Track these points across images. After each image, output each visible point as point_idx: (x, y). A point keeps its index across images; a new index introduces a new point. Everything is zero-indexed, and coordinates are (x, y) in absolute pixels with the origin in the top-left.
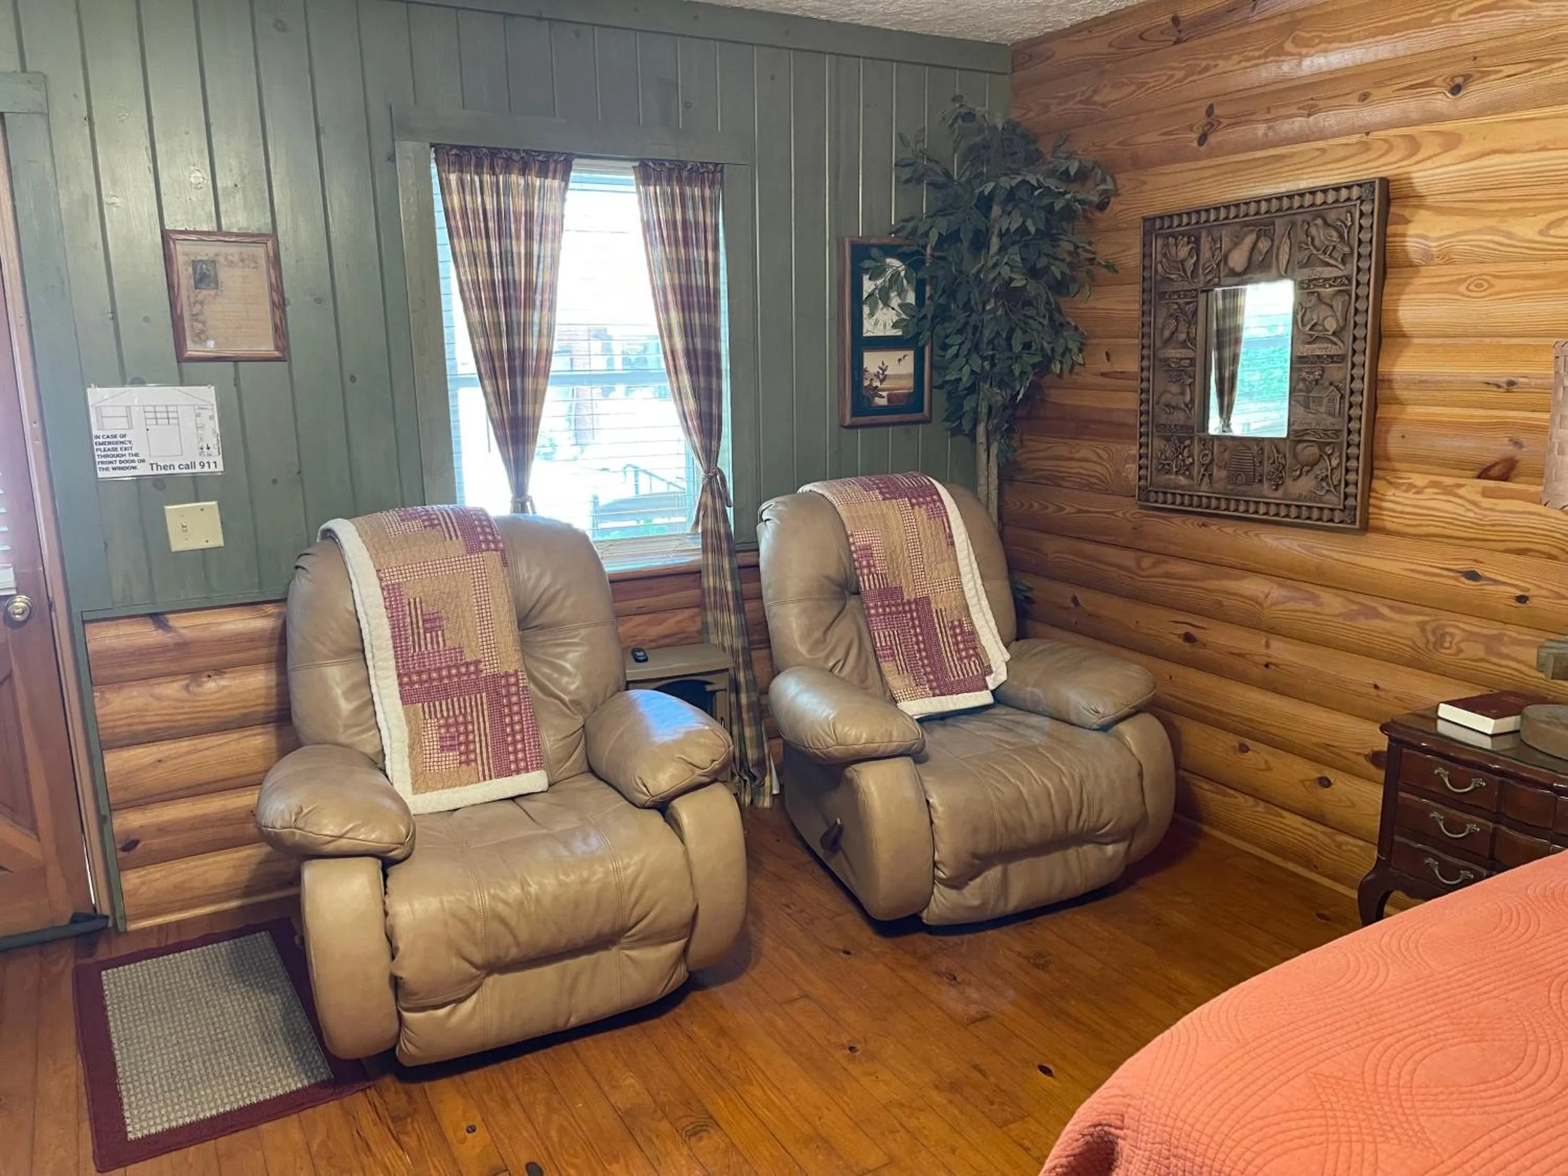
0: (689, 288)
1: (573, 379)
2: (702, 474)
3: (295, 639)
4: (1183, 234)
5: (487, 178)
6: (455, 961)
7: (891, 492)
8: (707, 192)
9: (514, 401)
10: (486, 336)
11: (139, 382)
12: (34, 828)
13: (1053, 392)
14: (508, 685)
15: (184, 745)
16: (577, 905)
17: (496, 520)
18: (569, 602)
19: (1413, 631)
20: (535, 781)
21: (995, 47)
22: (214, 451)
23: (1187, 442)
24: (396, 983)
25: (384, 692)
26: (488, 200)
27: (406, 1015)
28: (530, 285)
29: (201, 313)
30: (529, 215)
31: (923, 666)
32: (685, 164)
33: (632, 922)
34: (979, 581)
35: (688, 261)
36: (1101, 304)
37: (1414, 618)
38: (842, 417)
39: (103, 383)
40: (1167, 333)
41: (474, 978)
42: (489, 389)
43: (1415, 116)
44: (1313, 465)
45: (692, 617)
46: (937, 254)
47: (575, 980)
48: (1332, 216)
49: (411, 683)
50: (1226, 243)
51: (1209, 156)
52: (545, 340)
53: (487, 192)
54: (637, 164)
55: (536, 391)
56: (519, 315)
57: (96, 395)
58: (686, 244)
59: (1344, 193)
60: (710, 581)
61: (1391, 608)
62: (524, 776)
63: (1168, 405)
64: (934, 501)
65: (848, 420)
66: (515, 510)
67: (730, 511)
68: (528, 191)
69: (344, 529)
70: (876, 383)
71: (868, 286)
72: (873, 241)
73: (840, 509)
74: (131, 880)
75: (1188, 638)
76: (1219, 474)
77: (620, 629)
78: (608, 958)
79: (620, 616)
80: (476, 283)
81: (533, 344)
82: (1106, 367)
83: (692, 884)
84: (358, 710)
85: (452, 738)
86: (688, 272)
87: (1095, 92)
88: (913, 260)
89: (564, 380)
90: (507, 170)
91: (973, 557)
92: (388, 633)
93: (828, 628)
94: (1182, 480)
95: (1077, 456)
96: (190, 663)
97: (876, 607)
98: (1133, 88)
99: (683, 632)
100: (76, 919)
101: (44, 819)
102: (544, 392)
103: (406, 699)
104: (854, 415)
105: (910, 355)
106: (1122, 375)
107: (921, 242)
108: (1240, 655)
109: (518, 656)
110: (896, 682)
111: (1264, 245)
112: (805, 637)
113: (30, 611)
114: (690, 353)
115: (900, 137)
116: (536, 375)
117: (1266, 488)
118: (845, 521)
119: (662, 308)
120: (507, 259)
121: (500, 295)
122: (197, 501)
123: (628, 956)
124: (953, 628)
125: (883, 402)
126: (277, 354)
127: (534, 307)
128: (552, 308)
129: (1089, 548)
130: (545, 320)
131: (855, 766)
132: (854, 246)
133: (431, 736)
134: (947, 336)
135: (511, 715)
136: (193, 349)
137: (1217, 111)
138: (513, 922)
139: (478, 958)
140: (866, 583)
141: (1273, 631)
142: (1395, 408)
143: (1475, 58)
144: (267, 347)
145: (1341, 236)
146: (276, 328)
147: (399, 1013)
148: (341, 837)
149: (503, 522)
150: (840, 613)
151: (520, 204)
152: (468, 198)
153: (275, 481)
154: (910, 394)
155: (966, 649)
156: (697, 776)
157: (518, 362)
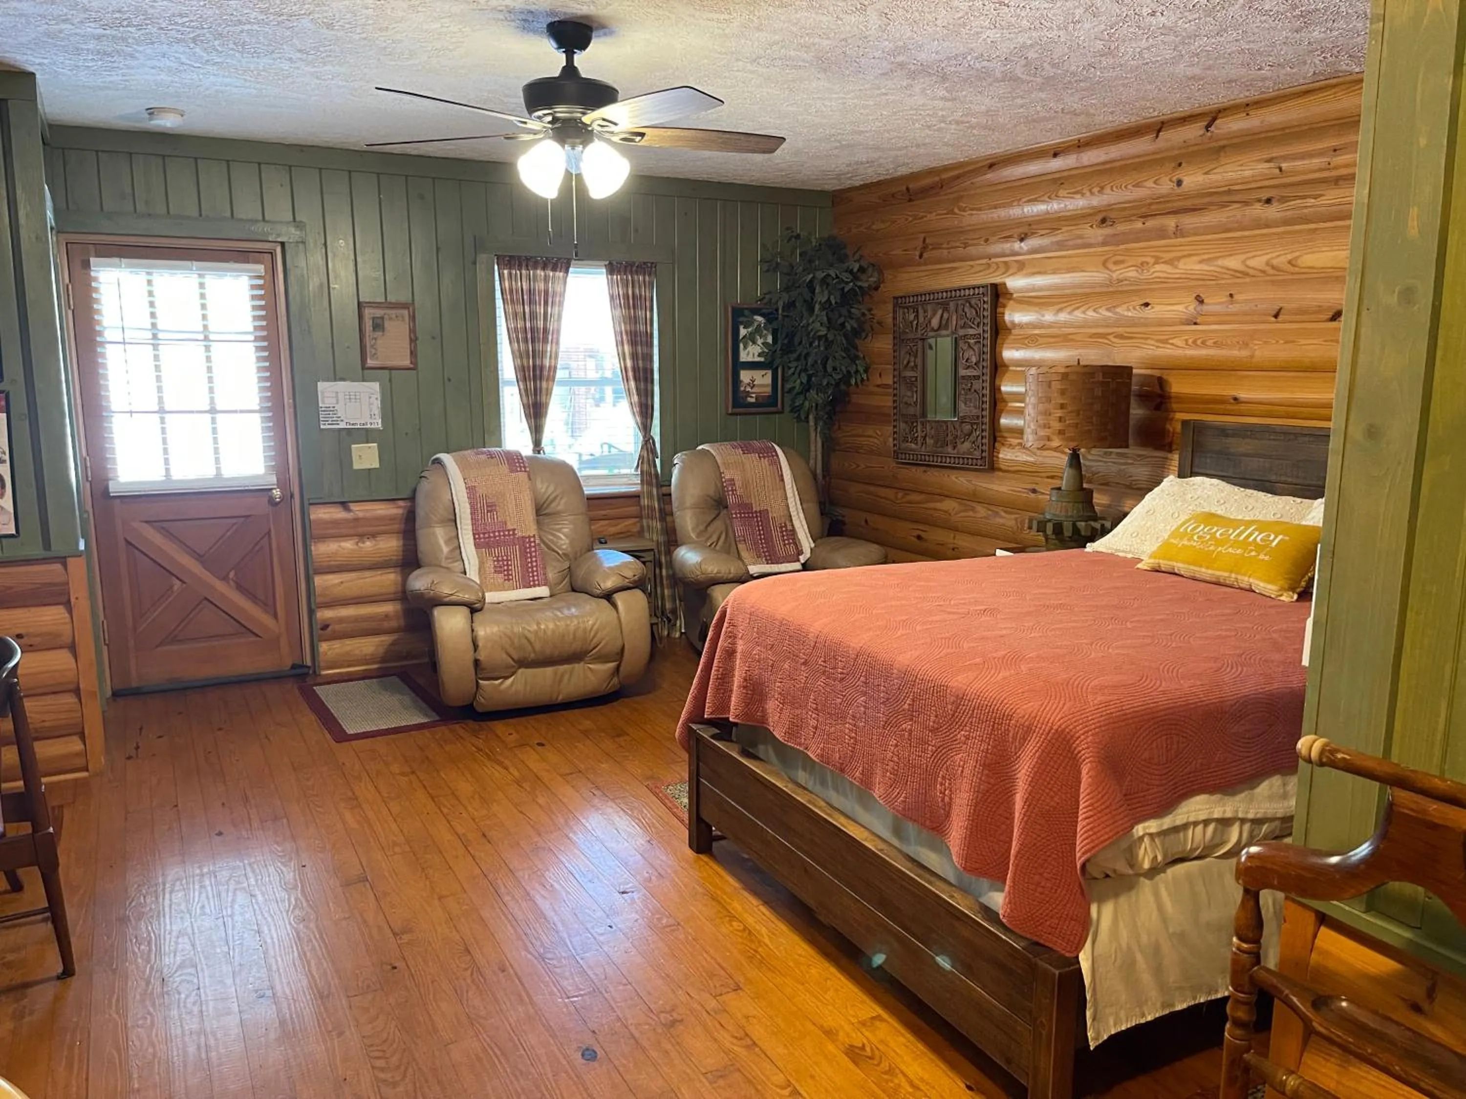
0: (636, 332)
1: (569, 382)
2: (641, 438)
3: (420, 513)
4: (910, 307)
5: (524, 272)
6: (505, 656)
7: (747, 450)
8: (647, 278)
9: (536, 394)
10: (521, 358)
11: (343, 379)
12: (275, 616)
13: (855, 396)
14: (530, 542)
15: (353, 575)
16: (563, 636)
17: (526, 457)
18: (563, 501)
19: (1012, 523)
20: (543, 591)
21: (822, 192)
22: (377, 417)
23: (915, 424)
24: (477, 662)
25: (466, 541)
26: (524, 284)
27: (481, 682)
28: (545, 331)
29: (375, 344)
30: (546, 292)
31: (763, 548)
32: (634, 263)
33: (591, 648)
34: (798, 503)
35: (635, 317)
36: (877, 345)
37: (1013, 516)
38: (727, 409)
39: (324, 380)
40: (905, 362)
41: (513, 667)
42: (522, 387)
43: (1008, 252)
44: (970, 435)
45: (635, 524)
46: (785, 314)
47: (562, 676)
48: (973, 302)
49: (480, 538)
50: (930, 313)
51: (925, 264)
52: (553, 361)
53: (524, 279)
54: (607, 263)
55: (547, 389)
56: (539, 346)
57: (321, 386)
58: (634, 308)
59: (977, 291)
60: (645, 502)
61: (1006, 512)
62: (537, 588)
63: (906, 403)
64: (773, 456)
65: (730, 411)
66: (534, 451)
67: (658, 461)
68: (546, 279)
69: (445, 458)
70: (748, 389)
71: (743, 332)
72: (746, 306)
73: (717, 458)
74: (324, 647)
75: (919, 537)
76: (929, 441)
77: (593, 527)
78: (578, 667)
79: (592, 520)
80: (516, 329)
81: (547, 363)
82: (879, 382)
83: (621, 632)
84: (452, 551)
85: (501, 567)
86: (636, 323)
87: (873, 224)
88: (770, 318)
89: (563, 383)
90: (535, 268)
91: (795, 489)
92: (469, 511)
93: (709, 524)
94: (913, 446)
95: (866, 434)
96: (361, 530)
97: (736, 514)
98: (889, 223)
99: (629, 531)
100: (294, 667)
101: (281, 612)
102: (552, 389)
103: (477, 546)
104: (734, 407)
105: (769, 373)
106: (886, 386)
107: (775, 306)
108: (942, 545)
109: (535, 527)
110: (744, 554)
111: (946, 316)
112: (693, 529)
113: (282, 498)
114: (635, 370)
115: (763, 245)
116: (548, 380)
117: (950, 449)
118: (720, 465)
119: (620, 343)
120: (533, 316)
121: (529, 336)
122: (367, 442)
123: (589, 668)
124: (781, 527)
125: (753, 400)
126: (412, 366)
127: (548, 342)
128: (558, 343)
129: (872, 489)
130: (554, 349)
131: (713, 587)
132: (733, 309)
133: (490, 564)
134: (790, 362)
135: (531, 557)
136: (370, 362)
137: (928, 241)
138: (532, 640)
139: (516, 657)
140: (731, 500)
141: (956, 529)
142: (1003, 404)
143: (1030, 225)
144: (407, 362)
145: (977, 313)
146: (411, 353)
147: (477, 682)
148: (452, 595)
149: (528, 458)
150: (715, 518)
151: (542, 286)
152: (514, 283)
153: (407, 434)
154: (769, 396)
155: (788, 540)
156: (626, 583)
157: (538, 372)
